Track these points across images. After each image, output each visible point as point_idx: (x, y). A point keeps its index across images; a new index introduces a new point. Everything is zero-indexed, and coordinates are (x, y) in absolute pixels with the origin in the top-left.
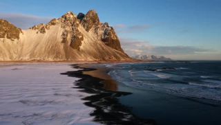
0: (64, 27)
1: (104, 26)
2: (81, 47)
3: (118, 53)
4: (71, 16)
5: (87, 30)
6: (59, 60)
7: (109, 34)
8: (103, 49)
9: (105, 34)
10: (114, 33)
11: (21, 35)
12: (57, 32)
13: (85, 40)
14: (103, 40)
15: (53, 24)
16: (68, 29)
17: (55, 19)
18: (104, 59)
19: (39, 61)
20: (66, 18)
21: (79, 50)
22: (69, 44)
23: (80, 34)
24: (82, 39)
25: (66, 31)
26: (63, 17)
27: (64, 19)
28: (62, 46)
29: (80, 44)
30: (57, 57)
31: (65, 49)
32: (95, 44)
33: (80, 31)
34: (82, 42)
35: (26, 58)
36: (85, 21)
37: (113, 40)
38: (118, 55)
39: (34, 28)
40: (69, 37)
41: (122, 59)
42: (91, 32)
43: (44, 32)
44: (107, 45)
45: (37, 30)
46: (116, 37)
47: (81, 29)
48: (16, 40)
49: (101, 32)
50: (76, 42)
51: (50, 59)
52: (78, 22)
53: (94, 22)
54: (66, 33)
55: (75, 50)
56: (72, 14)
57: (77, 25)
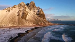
0: (19, 9)
1: (38, 8)
2: (27, 18)
4: (23, 4)
5: (30, 10)
6: (14, 25)
7: (40, 12)
8: (38, 19)
9: (38, 11)
10: (42, 11)
12: (15, 11)
13: (29, 14)
14: (37, 14)
15: (14, 7)
16: (21, 9)
17: (15, 5)
18: (38, 24)
20: (20, 5)
21: (26, 19)
22: (21, 16)
23: (26, 12)
24: (28, 14)
25: (20, 10)
26: (19, 4)
27: (19, 5)
28: (17, 18)
29: (26, 16)
30: (13, 24)
31: (19, 19)
32: (34, 16)
33: (27, 10)
34: (28, 15)
37: (42, 14)
38: (45, 21)
39: (5, 9)
40: (21, 13)
41: (47, 24)
42: (32, 11)
43: (10, 11)
44: (39, 17)
45: (7, 10)
46: (43, 13)
47: (27, 9)
49: (36, 11)
50: (24, 16)
52: (26, 7)
53: (33, 6)
54: (20, 11)
55: (23, 20)
56: (23, 3)
57: (26, 8)
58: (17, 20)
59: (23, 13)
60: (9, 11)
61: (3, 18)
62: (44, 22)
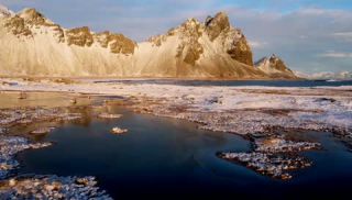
0: (182, 38)
1: (234, 34)
2: (198, 62)
3: (245, 68)
4: (193, 23)
7: (238, 44)
8: (226, 63)
9: (233, 44)
10: (245, 43)
11: (136, 49)
12: (172, 44)
13: (206, 52)
14: (230, 52)
15: (171, 34)
16: (186, 40)
17: (173, 29)
20: (185, 26)
21: (194, 65)
23: (199, 45)
24: (201, 52)
25: (183, 43)
26: (182, 25)
27: (183, 28)
29: (197, 58)
31: (178, 64)
32: (218, 56)
33: (200, 42)
34: (201, 55)
36: (211, 28)
37: (241, 52)
38: (244, 71)
39: (150, 40)
40: (185, 51)
42: (216, 44)
44: (233, 58)
45: (153, 43)
46: (247, 47)
47: (204, 39)
48: (130, 55)
49: (229, 41)
53: (223, 28)
54: (182, 46)
56: (193, 20)
57: (200, 34)
58: (175, 67)
60: (159, 44)
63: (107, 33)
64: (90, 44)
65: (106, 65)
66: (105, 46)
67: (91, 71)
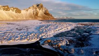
4: (35, 6)
5: (40, 10)
9: (45, 11)
10: (48, 11)
12: (31, 11)
13: (39, 13)
14: (44, 13)
15: (30, 8)
16: (34, 10)
18: (44, 19)
19: (28, 19)
20: (33, 6)
22: (35, 14)
23: (38, 11)
24: (38, 13)
28: (33, 15)
29: (38, 14)
32: (42, 14)
35: (25, 18)
36: (39, 7)
37: (47, 13)
39: (24, 10)
40: (35, 13)
44: (46, 15)
47: (38, 10)
48: (20, 13)
49: (44, 10)
50: (37, 14)
51: (31, 19)
52: (37, 8)
53: (42, 7)
55: (37, 16)
58: (33, 17)
59: (36, 13)
60: (27, 11)
61: (25, 16)
62: (48, 18)
63: (13, 7)
64: (9, 10)
65: (15, 16)
66: (13, 11)
67: (12, 18)
